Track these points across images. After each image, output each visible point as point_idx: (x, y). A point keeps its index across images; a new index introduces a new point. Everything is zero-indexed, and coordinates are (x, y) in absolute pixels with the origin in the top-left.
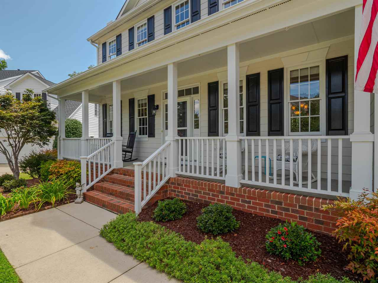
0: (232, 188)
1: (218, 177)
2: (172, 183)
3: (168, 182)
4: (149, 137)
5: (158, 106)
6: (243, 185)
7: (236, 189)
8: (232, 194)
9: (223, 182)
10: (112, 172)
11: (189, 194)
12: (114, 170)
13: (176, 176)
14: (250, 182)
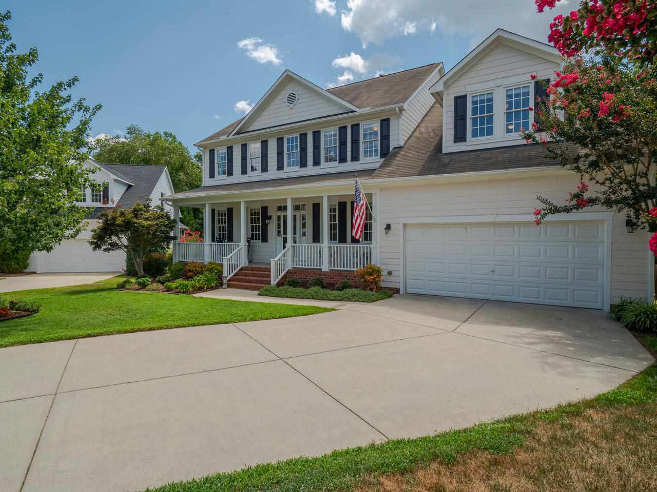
0: (325, 272)
1: (318, 267)
2: (291, 273)
3: (287, 272)
4: (262, 242)
5: (270, 216)
6: (330, 270)
7: (327, 272)
8: (325, 275)
9: (321, 269)
10: (241, 269)
11: (301, 278)
12: (242, 268)
13: (292, 269)
14: (334, 269)
